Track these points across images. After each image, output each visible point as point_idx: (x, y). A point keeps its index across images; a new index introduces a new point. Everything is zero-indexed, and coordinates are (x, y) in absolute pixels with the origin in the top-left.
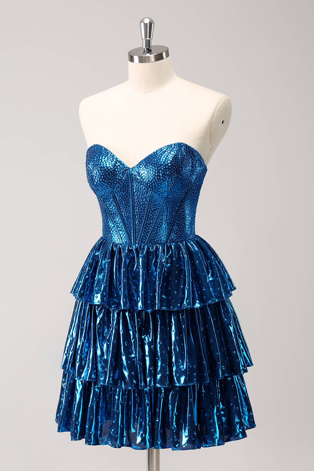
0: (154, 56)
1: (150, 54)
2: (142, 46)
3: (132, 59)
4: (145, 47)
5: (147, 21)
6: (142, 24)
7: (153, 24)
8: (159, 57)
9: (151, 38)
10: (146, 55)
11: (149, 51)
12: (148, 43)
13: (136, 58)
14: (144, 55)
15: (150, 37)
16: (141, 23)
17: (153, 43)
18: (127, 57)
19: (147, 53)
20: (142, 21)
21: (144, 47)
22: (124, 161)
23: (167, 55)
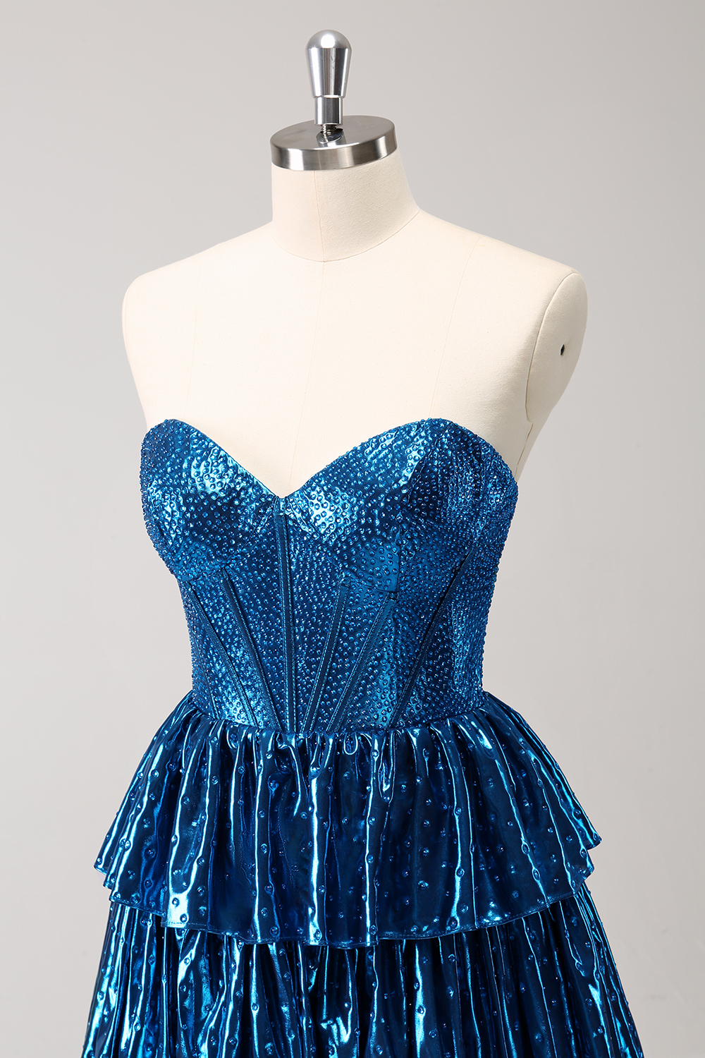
0: (350, 149)
1: (339, 143)
2: (314, 119)
3: (282, 159)
4: (324, 122)
5: (329, 42)
6: (315, 52)
7: (347, 50)
8: (366, 153)
9: (342, 95)
10: (326, 145)
11: (336, 133)
12: (333, 108)
13: (296, 156)
14: (320, 146)
15: (337, 91)
16: (310, 46)
17: (346, 110)
18: (268, 153)
19: (330, 140)
20: (313, 42)
21: (320, 122)
22: (258, 477)
23: (392, 147)
